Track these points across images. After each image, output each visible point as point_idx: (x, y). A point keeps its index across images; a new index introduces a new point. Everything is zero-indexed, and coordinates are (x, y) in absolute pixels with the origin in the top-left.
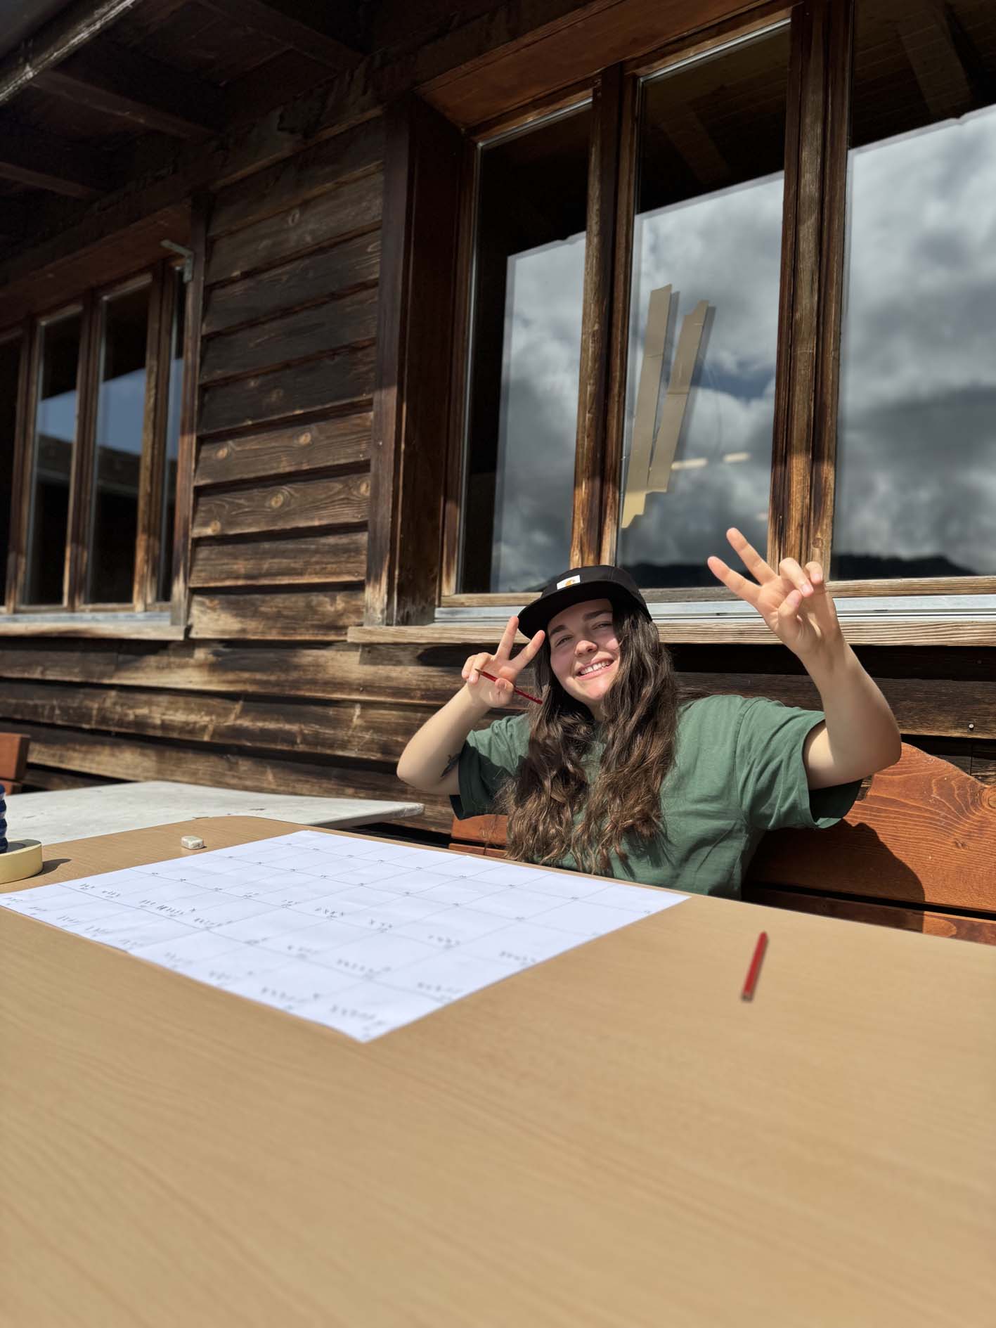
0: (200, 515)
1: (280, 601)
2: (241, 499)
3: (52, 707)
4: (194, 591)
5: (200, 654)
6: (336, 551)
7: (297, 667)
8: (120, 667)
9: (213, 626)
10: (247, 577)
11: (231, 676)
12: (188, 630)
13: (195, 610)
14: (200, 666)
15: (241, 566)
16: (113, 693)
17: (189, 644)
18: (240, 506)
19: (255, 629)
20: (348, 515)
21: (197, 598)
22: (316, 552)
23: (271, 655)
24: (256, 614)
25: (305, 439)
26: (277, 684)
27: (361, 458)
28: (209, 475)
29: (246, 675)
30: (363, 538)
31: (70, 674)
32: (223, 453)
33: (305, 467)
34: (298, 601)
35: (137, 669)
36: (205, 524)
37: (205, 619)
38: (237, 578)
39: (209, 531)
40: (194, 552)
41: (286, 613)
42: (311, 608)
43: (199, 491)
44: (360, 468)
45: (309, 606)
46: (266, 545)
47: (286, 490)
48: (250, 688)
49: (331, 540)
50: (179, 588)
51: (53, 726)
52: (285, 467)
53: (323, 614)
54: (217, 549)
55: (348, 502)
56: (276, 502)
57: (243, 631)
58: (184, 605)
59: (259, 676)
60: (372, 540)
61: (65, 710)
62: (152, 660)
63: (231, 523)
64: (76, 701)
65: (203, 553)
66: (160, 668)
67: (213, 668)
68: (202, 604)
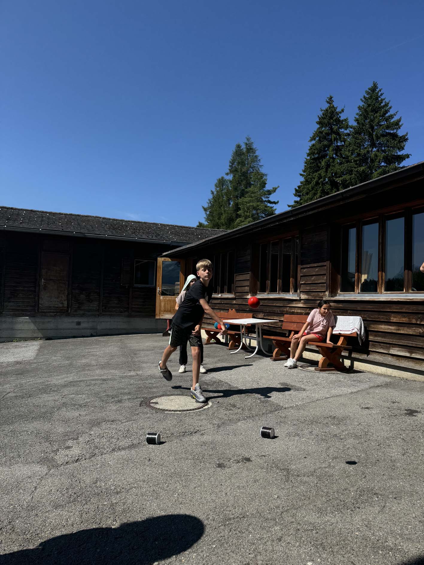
0: (301, 281)
1: (314, 293)
2: (307, 278)
3: (278, 310)
4: (301, 292)
5: (302, 301)
6: (322, 286)
7: (316, 303)
8: (289, 303)
9: (304, 297)
10: (309, 290)
11: (307, 305)
12: (300, 298)
13: (301, 295)
14: (302, 303)
15: (308, 288)
16: (288, 308)
17: (300, 300)
18: (308, 279)
19: (310, 298)
20: (324, 281)
21: (301, 293)
22: (319, 286)
23: (313, 302)
24: (310, 295)
25: (317, 270)
26: (314, 306)
27: (325, 273)
28: (303, 274)
29: (309, 305)
30: (325, 285)
31: (281, 305)
32: (305, 270)
33: (317, 274)
34: (316, 293)
35: (292, 304)
36: (302, 281)
37: (303, 296)
38: (307, 290)
39: (303, 283)
40: (300, 285)
41: (315, 295)
42: (318, 295)
43: (301, 276)
44: (325, 274)
45: (318, 294)
46: (311, 285)
47: (314, 277)
48: (310, 306)
49: (321, 285)
50: (298, 291)
51: (278, 313)
52: (314, 274)
53: (320, 296)
54: (304, 285)
55: (323, 279)
56: (313, 279)
57: (309, 298)
58: (299, 294)
59: (311, 305)
60: (327, 285)
61: (280, 311)
62: (295, 302)
63: (306, 282)
64: (282, 309)
65: (302, 286)
66: (296, 304)
67: (304, 303)
68: (302, 294)
